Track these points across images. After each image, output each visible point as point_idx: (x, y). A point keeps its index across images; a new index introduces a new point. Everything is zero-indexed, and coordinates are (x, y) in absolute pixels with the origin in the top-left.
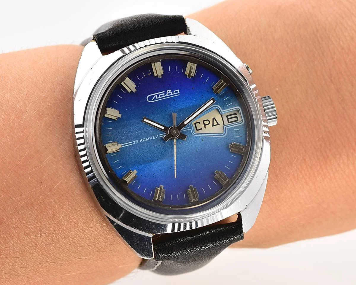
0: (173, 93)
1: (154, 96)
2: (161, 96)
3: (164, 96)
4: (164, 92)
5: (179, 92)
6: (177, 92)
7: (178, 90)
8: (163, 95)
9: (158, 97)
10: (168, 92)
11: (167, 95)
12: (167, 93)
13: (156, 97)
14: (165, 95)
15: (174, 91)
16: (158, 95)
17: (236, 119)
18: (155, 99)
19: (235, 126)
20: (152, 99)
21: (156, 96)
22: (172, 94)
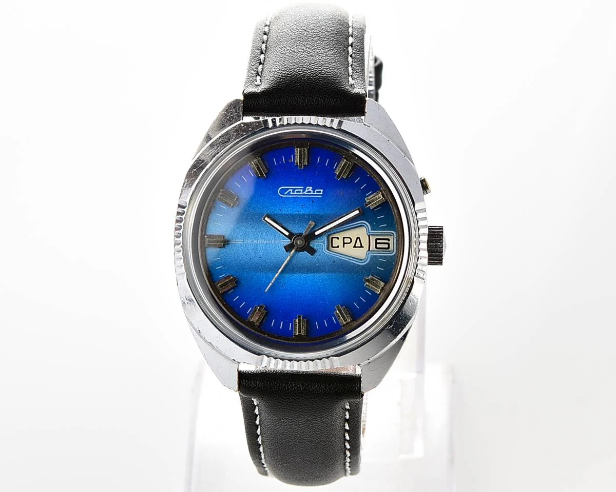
0: (314, 192)
1: (288, 189)
2: (297, 192)
3: (301, 193)
4: (302, 187)
5: (321, 193)
6: (320, 192)
7: (322, 191)
8: (300, 192)
9: (293, 192)
10: (308, 189)
11: (305, 193)
12: (307, 191)
13: (290, 191)
14: (303, 192)
15: (316, 190)
16: (294, 190)
17: (386, 246)
18: (289, 194)
19: (381, 255)
20: (286, 193)
21: (291, 190)
22: (312, 193)
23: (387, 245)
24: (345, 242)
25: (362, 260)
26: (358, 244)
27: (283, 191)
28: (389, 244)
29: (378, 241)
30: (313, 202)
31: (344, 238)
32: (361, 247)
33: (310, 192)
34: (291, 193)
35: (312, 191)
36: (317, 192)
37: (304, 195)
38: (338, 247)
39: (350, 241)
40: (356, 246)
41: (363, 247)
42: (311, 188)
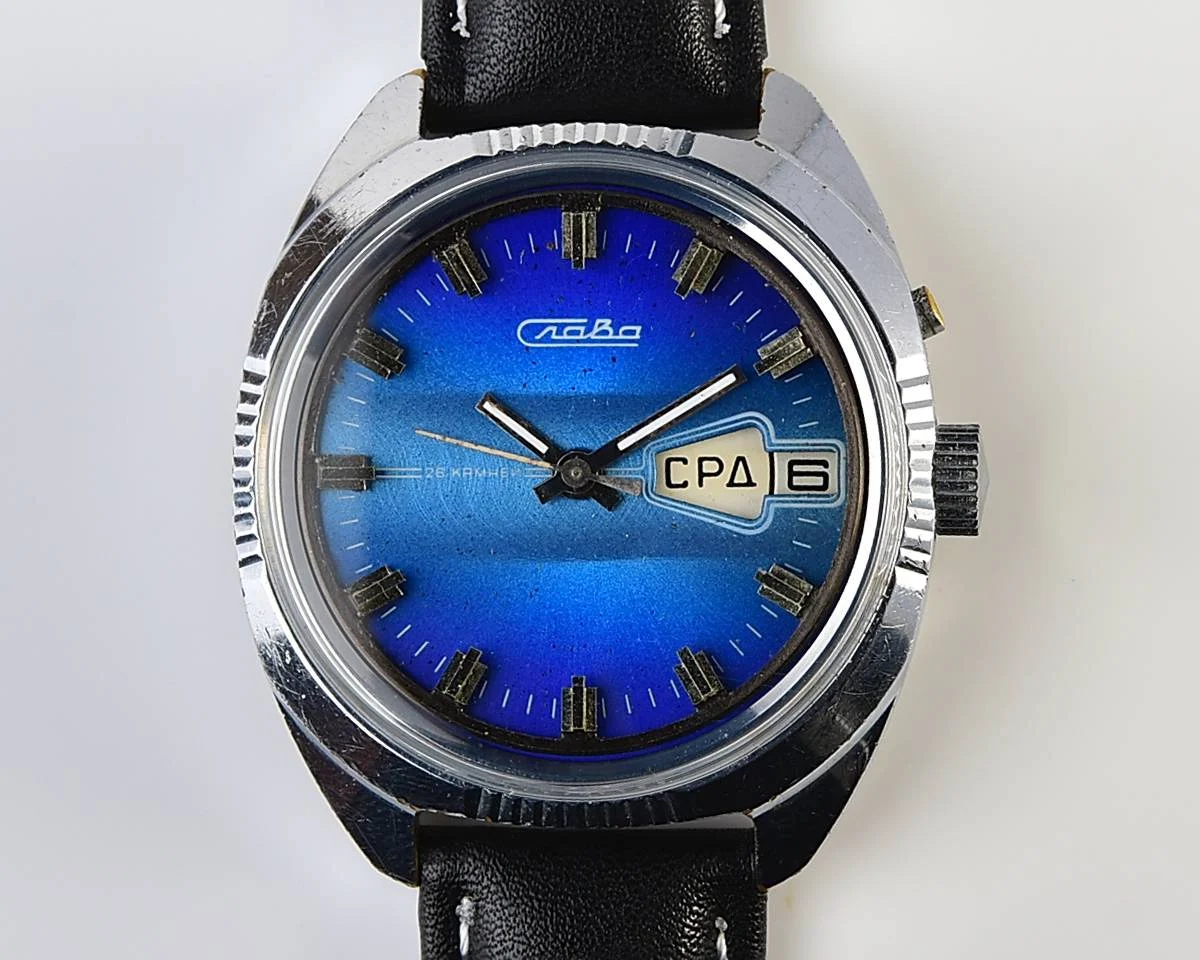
0: (616, 333)
1: (545, 326)
2: (569, 333)
3: (581, 337)
4: (585, 321)
5: (637, 337)
6: (633, 332)
7: (638, 329)
8: (578, 333)
9: (559, 332)
10: (600, 325)
11: (592, 336)
12: (596, 329)
13: (551, 332)
14: (585, 334)
15: (623, 329)
16: (561, 328)
17: (819, 481)
18: (547, 338)
19: (804, 506)
20: (538, 337)
21: (554, 329)
22: (610, 336)
23: (821, 478)
24: (705, 471)
25: (751, 521)
26: (741, 477)
27: (531, 332)
28: (825, 476)
29: (796, 468)
30: (614, 360)
31: (701, 460)
32: (750, 483)
33: (606, 332)
34: (554, 337)
35: (611, 330)
36: (625, 333)
37: (589, 340)
38: (685, 484)
39: (716, 470)
40: (736, 481)
41: (754, 485)
42: (609, 322)
